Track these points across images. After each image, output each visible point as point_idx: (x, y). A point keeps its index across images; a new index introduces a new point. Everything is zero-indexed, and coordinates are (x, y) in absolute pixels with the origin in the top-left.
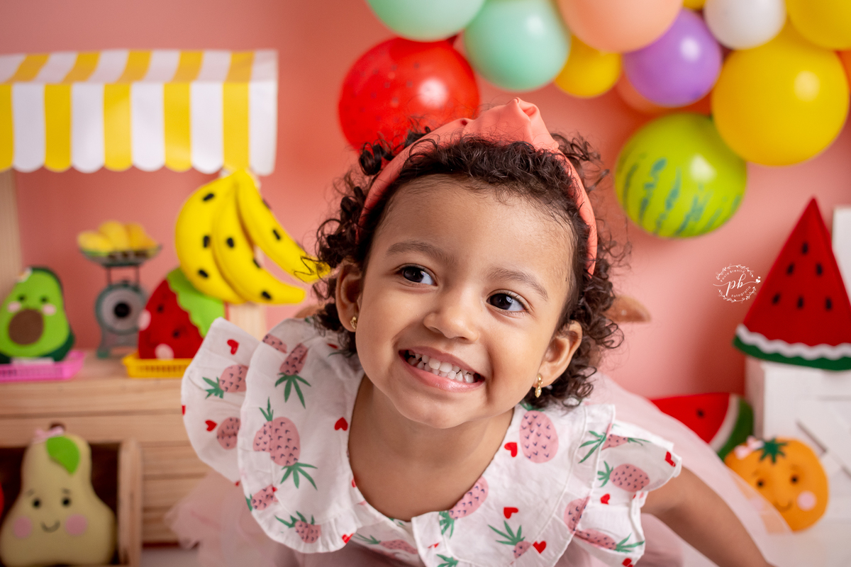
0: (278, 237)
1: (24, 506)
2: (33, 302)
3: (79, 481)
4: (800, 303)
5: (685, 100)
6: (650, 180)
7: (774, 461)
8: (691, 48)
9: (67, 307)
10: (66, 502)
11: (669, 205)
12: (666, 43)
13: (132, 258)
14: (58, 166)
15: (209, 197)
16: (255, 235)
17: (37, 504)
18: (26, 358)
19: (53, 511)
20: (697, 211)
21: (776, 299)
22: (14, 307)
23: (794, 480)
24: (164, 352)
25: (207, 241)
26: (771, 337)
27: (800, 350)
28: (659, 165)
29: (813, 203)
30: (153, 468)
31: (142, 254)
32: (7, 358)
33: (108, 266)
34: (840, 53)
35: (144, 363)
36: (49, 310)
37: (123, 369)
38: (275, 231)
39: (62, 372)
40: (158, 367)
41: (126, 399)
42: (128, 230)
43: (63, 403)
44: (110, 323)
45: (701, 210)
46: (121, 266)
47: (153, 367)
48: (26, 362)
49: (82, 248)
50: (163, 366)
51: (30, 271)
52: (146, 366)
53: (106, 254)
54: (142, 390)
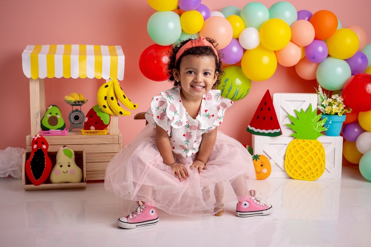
0: (125, 97)
1: (57, 167)
2: (54, 115)
3: (72, 161)
4: (264, 119)
5: (234, 63)
6: (225, 84)
7: (256, 160)
8: (235, 49)
9: (63, 116)
10: (69, 166)
11: (229, 91)
12: (229, 47)
13: (80, 103)
14: (67, 77)
15: (107, 86)
16: (118, 96)
17: (61, 166)
18: (53, 129)
19: (66, 168)
20: (237, 93)
21: (258, 117)
22: (49, 116)
23: (262, 165)
24: (93, 128)
25: (106, 98)
26: (256, 128)
27: (264, 131)
28: (227, 80)
29: (268, 91)
30: (88, 160)
31: (83, 102)
32: (48, 129)
33: (73, 105)
34: (275, 51)
35: (87, 131)
36: (59, 117)
37: (79, 133)
38: (124, 96)
39: (64, 133)
40: (90, 132)
41: (82, 140)
42: (79, 95)
43: (65, 141)
44: (73, 121)
45: (238, 93)
46: (77, 105)
47: (89, 132)
48: (53, 130)
49: (66, 100)
50: (92, 132)
51: (51, 106)
52: (87, 132)
53: (73, 101)
54: (86, 138)
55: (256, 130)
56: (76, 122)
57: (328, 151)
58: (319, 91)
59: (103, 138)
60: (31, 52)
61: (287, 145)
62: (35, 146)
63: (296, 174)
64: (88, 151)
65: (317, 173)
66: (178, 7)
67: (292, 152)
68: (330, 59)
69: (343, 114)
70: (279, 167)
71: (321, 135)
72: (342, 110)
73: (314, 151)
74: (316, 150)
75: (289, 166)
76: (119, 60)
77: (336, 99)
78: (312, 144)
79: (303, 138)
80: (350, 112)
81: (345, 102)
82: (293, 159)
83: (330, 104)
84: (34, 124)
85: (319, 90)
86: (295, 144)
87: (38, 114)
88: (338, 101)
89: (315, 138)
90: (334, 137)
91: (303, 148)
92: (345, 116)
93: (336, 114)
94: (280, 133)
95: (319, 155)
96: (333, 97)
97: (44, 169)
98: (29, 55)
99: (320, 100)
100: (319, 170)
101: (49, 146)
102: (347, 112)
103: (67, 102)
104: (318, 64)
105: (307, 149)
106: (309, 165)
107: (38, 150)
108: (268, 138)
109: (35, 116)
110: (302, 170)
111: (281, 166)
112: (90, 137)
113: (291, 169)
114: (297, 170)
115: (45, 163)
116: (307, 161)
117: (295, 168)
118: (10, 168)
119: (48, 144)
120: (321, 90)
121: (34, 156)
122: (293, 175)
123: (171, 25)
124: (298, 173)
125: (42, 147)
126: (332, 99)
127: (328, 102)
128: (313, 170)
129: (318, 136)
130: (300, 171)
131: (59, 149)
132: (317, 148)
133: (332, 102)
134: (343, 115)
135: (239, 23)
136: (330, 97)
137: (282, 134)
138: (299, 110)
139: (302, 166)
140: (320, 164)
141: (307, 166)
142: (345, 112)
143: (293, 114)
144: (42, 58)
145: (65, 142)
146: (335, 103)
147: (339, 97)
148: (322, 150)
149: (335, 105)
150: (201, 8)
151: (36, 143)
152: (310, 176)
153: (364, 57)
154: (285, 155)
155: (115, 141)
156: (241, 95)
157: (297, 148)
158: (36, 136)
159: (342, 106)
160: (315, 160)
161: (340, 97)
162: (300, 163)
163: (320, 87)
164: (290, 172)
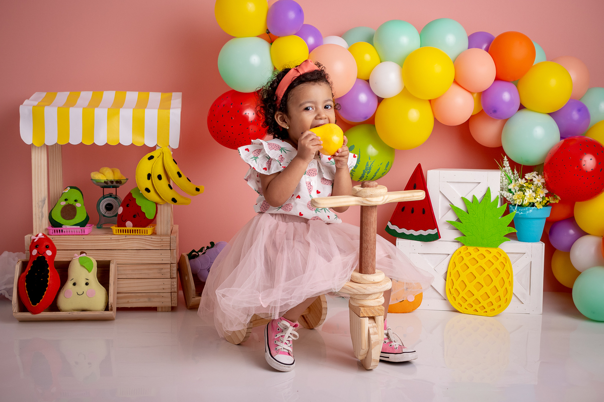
0: (180, 176)
1: (69, 284)
2: (71, 202)
3: (92, 276)
4: (413, 212)
5: (362, 120)
8: (363, 97)
9: (86, 204)
10: (87, 284)
12: (352, 93)
13: (115, 184)
15: (151, 158)
16: (170, 175)
17: (74, 284)
18: (68, 225)
19: (82, 287)
20: (368, 169)
21: (403, 209)
22: (64, 203)
24: (129, 224)
25: (149, 176)
26: (400, 227)
27: (412, 232)
28: (352, 147)
29: (419, 166)
30: (121, 274)
31: (119, 182)
32: (60, 225)
33: (103, 187)
34: (430, 101)
35: (120, 228)
36: (78, 205)
37: (110, 231)
38: (178, 173)
39: (84, 232)
40: (125, 230)
41: (112, 243)
42: (113, 171)
43: (84, 244)
44: (103, 213)
45: (370, 168)
46: (109, 187)
47: (123, 230)
48: (68, 227)
49: (93, 179)
50: (128, 230)
51: (69, 188)
52: (121, 230)
53: (103, 181)
54: (119, 240)
55: (399, 231)
56: (108, 214)
57: (518, 267)
58: (504, 167)
59: (146, 240)
60: (36, 103)
61: (450, 256)
62: (35, 252)
63: (465, 305)
64: (121, 261)
65: (499, 303)
66: (268, 30)
67: (458, 268)
68: (523, 113)
69: (546, 205)
70: (438, 292)
71: (505, 240)
72: (543, 198)
73: (493, 267)
74: (497, 264)
75: (452, 291)
76: (171, 117)
77: (531, 180)
78: (491, 255)
79: (477, 244)
80: (557, 201)
81: (546, 185)
82: (460, 280)
83: (522, 189)
84: (37, 216)
85: (504, 164)
86: (463, 254)
87: (44, 200)
88: (535, 183)
89: (496, 246)
90: (530, 244)
91: (475, 262)
92: (549, 208)
93: (533, 205)
94: (437, 237)
95: (503, 274)
96: (528, 176)
97: (47, 289)
98: (31, 108)
99: (506, 182)
100: (503, 299)
101: (57, 251)
102: (552, 202)
103: (94, 181)
104: (505, 120)
105: (482, 262)
106: (486, 289)
107: (39, 258)
108: (418, 243)
109: (40, 203)
110: (474, 298)
111: (441, 291)
112: (125, 238)
113: (455, 296)
114: (466, 298)
115: (49, 279)
116: (483, 284)
117: (462, 294)
118: (5, 285)
119: (56, 248)
120: (508, 165)
121: (32, 267)
122: (460, 307)
123: (255, 60)
124: (467, 303)
125: (45, 253)
126: (526, 179)
127: (518, 185)
128: (493, 299)
129: (502, 242)
130: (470, 300)
131: (72, 256)
132: (499, 261)
133: (525, 185)
134: (543, 206)
135: (368, 55)
136: (523, 177)
137: (440, 237)
138: (469, 198)
139: (474, 291)
140: (504, 288)
141: (482, 291)
142: (548, 201)
143: (460, 205)
144: (51, 113)
145: (84, 246)
146: (531, 186)
147: (537, 176)
148: (507, 265)
149: (531, 190)
150: (303, 31)
151: (36, 247)
152: (488, 309)
153: (583, 110)
154: (447, 272)
155: (165, 245)
156: (377, 172)
157: (466, 260)
158: (37, 236)
159: (543, 192)
160: (496, 282)
161: (540, 176)
162: (471, 287)
163: (505, 158)
164: (454, 300)
